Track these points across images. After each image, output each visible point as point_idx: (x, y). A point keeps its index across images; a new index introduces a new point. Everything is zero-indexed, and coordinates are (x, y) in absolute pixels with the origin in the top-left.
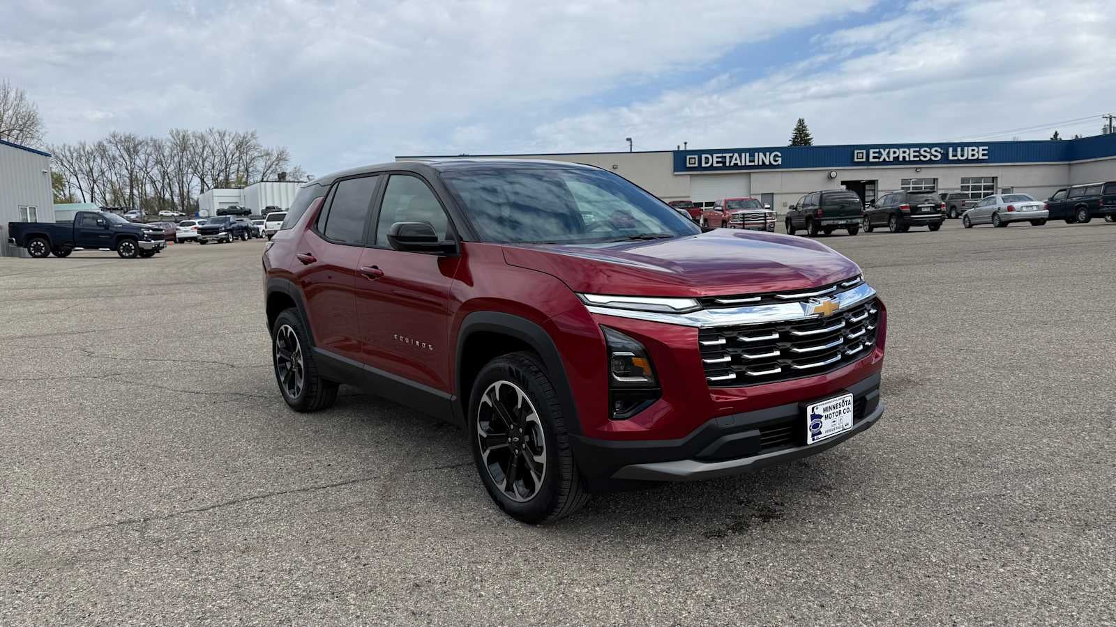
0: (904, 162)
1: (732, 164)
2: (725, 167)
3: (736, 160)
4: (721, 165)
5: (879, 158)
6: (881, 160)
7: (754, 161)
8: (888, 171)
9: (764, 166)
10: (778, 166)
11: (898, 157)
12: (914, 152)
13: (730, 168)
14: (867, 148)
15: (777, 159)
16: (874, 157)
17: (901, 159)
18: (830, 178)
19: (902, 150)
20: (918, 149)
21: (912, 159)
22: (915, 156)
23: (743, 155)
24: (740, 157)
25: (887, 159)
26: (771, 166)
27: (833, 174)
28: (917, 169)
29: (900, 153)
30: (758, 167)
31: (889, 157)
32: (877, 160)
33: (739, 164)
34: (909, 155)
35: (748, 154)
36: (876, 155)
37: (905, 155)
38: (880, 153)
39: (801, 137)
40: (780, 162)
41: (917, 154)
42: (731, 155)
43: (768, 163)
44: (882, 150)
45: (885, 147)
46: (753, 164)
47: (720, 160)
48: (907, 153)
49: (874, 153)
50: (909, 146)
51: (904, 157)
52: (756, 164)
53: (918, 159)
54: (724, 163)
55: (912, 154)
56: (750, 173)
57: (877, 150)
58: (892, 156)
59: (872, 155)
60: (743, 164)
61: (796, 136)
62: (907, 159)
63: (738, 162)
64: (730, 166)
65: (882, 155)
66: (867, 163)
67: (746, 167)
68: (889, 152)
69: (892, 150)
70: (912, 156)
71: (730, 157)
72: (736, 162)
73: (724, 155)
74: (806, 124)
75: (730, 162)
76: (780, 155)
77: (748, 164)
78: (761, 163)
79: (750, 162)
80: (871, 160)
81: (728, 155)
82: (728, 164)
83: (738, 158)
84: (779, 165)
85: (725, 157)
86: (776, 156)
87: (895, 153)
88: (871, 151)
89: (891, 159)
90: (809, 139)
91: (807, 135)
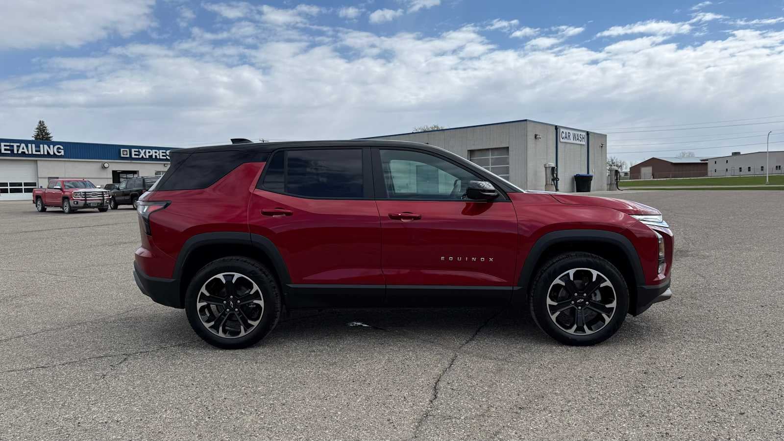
0: (156, 159)
1: (20, 152)
2: (12, 154)
3: (23, 148)
4: (9, 152)
5: (139, 155)
6: (140, 157)
7: (39, 151)
8: (146, 165)
9: (49, 155)
10: (61, 157)
11: (152, 156)
12: (163, 152)
13: (18, 155)
14: (130, 147)
15: (60, 151)
16: (135, 155)
17: (154, 157)
18: (104, 168)
19: (154, 151)
20: (164, 151)
21: (161, 157)
22: (163, 156)
23: (30, 145)
24: (27, 147)
25: (145, 157)
26: (55, 156)
27: (106, 165)
28: (164, 164)
29: (153, 152)
30: (43, 156)
31: (145, 155)
32: (137, 157)
33: (27, 153)
34: (159, 154)
35: (34, 145)
36: (137, 153)
37: (156, 154)
38: (139, 151)
39: (42, 135)
40: (62, 153)
41: (164, 154)
42: (19, 144)
43: (52, 153)
44: (140, 150)
45: (142, 148)
46: (39, 153)
47: (8, 148)
48: (158, 153)
49: (135, 151)
50: (159, 148)
51: (156, 156)
52: (42, 153)
53: (165, 158)
54: (12, 151)
55: (161, 154)
56: (37, 160)
57: (137, 150)
58: (148, 154)
59: (133, 153)
60: (30, 153)
61: (38, 134)
62: (158, 157)
63: (25, 150)
64: (18, 153)
65: (140, 153)
66: (131, 158)
67: (32, 155)
68: (145, 152)
69: (147, 151)
70: (161, 156)
71: (17, 146)
72: (23, 151)
73: (12, 144)
74: (46, 125)
75: (18, 151)
76: (62, 148)
77: (34, 153)
78: (46, 153)
79: (36, 151)
80: (133, 156)
81: (15, 145)
82: (15, 152)
83: (25, 148)
84: (61, 155)
85: (13, 146)
86: (59, 148)
87: (149, 152)
88: (133, 150)
89: (148, 157)
90: (50, 137)
91: (48, 134)
